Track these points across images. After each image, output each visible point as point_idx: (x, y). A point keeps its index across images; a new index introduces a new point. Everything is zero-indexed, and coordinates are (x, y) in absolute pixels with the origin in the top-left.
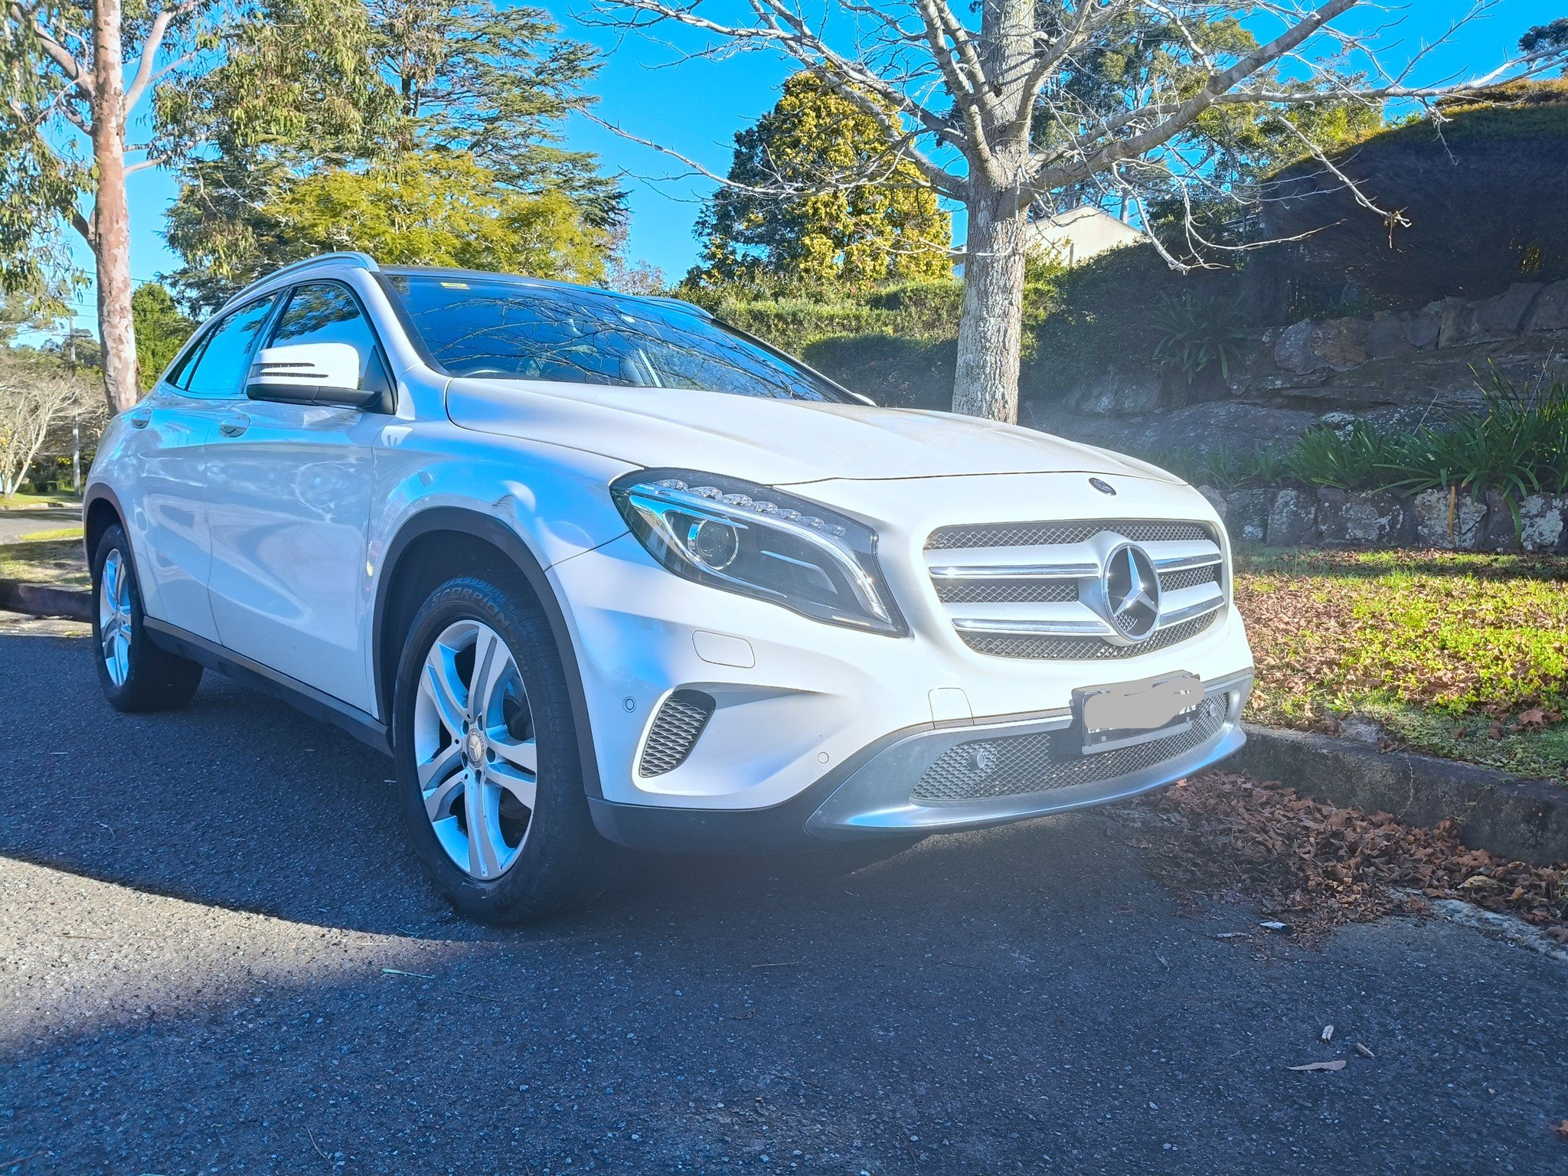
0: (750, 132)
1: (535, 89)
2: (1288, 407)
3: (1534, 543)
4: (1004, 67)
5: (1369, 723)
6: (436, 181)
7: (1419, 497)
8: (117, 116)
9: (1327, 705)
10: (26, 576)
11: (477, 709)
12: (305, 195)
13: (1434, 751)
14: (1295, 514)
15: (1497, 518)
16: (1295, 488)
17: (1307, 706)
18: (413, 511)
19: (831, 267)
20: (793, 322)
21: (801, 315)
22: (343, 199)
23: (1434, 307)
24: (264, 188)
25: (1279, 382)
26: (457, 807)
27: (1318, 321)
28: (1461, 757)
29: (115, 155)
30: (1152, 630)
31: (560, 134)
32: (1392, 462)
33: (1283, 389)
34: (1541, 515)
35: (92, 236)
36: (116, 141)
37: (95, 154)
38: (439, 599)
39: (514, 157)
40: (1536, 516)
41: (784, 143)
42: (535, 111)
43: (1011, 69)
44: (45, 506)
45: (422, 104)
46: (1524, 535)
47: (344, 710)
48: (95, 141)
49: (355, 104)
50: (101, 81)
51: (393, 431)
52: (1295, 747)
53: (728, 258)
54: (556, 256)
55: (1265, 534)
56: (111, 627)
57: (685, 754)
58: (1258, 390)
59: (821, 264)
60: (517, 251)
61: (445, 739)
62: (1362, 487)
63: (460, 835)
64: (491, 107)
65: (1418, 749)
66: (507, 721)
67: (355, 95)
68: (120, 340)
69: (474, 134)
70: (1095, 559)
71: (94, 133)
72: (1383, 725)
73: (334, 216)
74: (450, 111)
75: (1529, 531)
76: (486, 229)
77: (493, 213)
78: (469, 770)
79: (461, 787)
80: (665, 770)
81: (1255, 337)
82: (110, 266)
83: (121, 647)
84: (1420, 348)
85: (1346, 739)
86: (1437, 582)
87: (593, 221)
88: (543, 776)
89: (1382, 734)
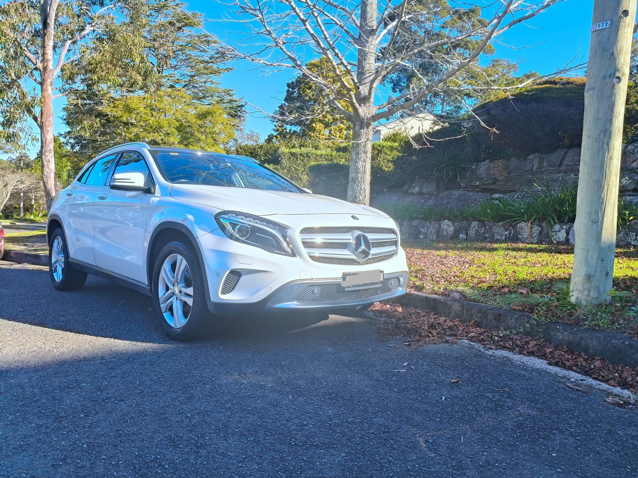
0: (293, 83)
1: (210, 65)
2: (481, 192)
3: (557, 241)
4: (364, 77)
5: (458, 293)
6: (170, 100)
7: (519, 225)
8: (50, 78)
9: (448, 288)
10: (13, 249)
11: (177, 279)
12: (118, 105)
13: (474, 300)
14: (477, 230)
15: (545, 232)
16: (477, 221)
17: (442, 288)
18: (158, 223)
19: (323, 135)
20: (307, 157)
21: (310, 154)
22: (134, 107)
23: (531, 157)
24: (102, 101)
25: (478, 183)
26: (171, 309)
27: (492, 161)
28: (482, 302)
29: (49, 93)
30: (368, 258)
31: (218, 82)
32: (510, 213)
33: (479, 185)
34: (559, 231)
35: (39, 123)
36: (49, 88)
37: (42, 92)
38: (166, 248)
39: (201, 91)
40: (558, 231)
41: (306, 87)
42: (209, 73)
43: (366, 78)
44: (9, 224)
45: (165, 70)
46: (553, 238)
47: (137, 283)
48: (42, 88)
49: (140, 74)
50: (45, 66)
51: (154, 199)
52: (435, 300)
53: (283, 131)
54: (217, 129)
55: (467, 238)
56: (55, 262)
57: (233, 289)
58: (470, 185)
59: (320, 134)
60: (201, 127)
61: (167, 289)
62: (500, 221)
63: (171, 317)
64: (192, 72)
65: (470, 300)
66: (185, 283)
67: (140, 70)
68: (49, 161)
69: (185, 82)
70: (351, 237)
71: (41, 84)
72: (462, 293)
73: (130, 113)
74: (176, 72)
75: (555, 237)
76: (189, 118)
77: (192, 112)
78: (174, 297)
79: (172, 302)
80: (228, 293)
81: (470, 166)
82: (46, 134)
83: (59, 270)
84: (527, 171)
85: (451, 297)
86: (514, 253)
87: (231, 115)
88: (194, 297)
89: (461, 296)
